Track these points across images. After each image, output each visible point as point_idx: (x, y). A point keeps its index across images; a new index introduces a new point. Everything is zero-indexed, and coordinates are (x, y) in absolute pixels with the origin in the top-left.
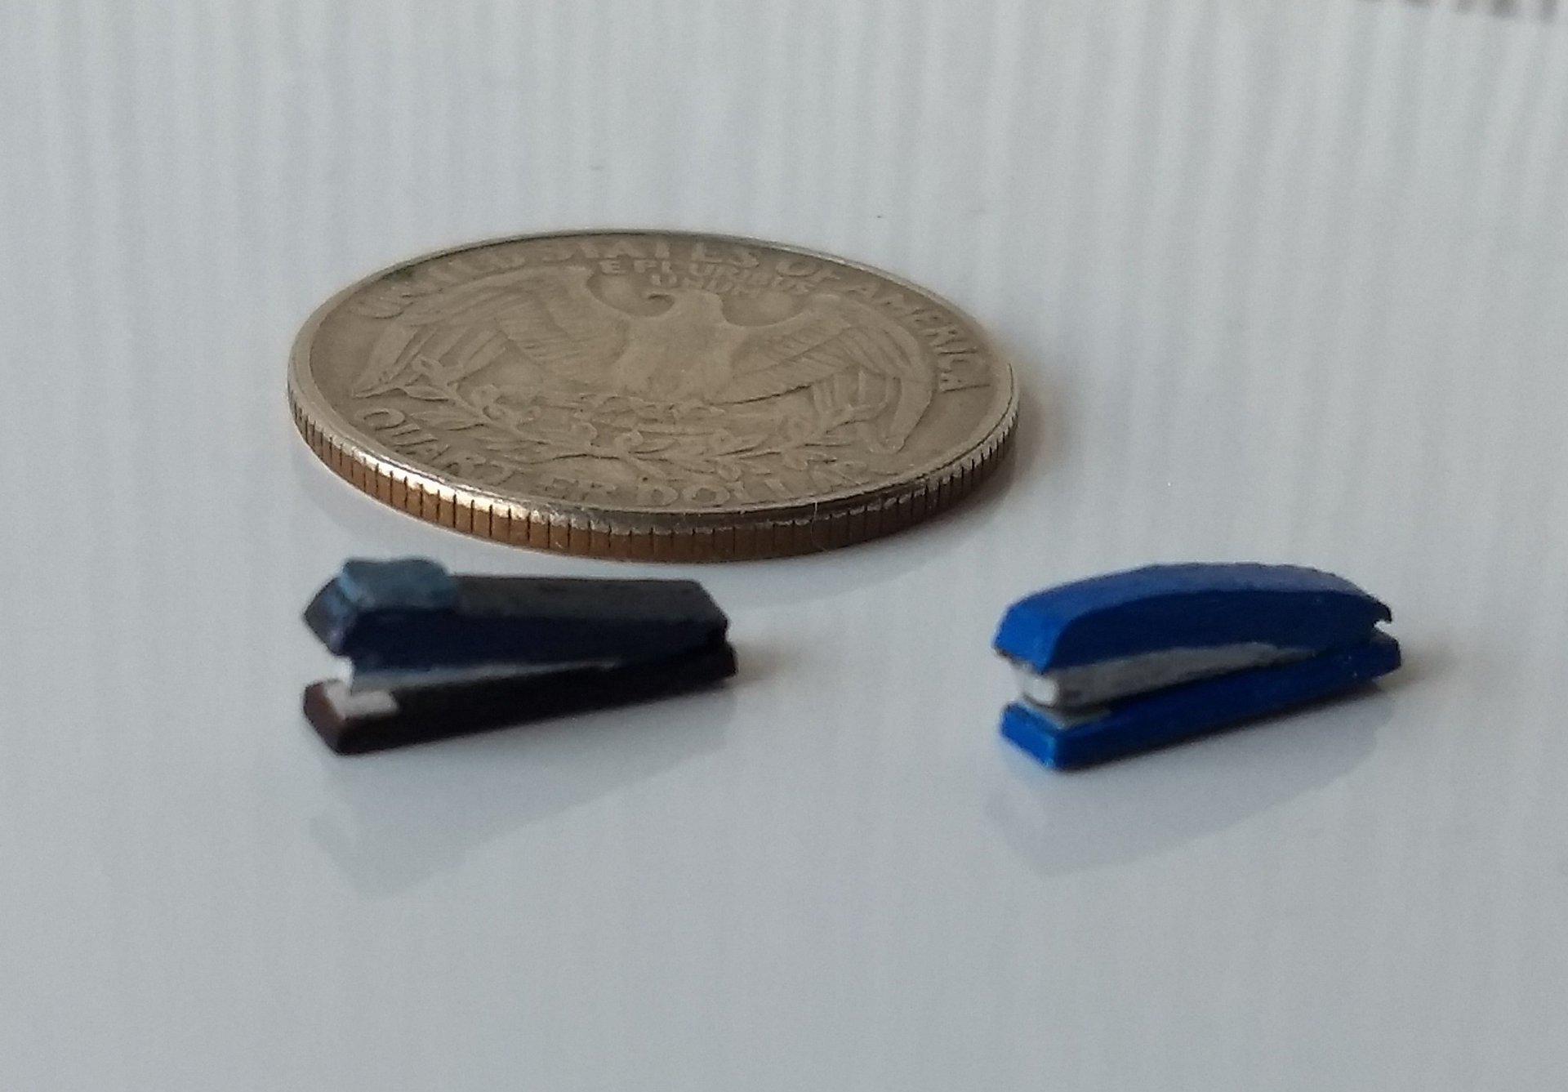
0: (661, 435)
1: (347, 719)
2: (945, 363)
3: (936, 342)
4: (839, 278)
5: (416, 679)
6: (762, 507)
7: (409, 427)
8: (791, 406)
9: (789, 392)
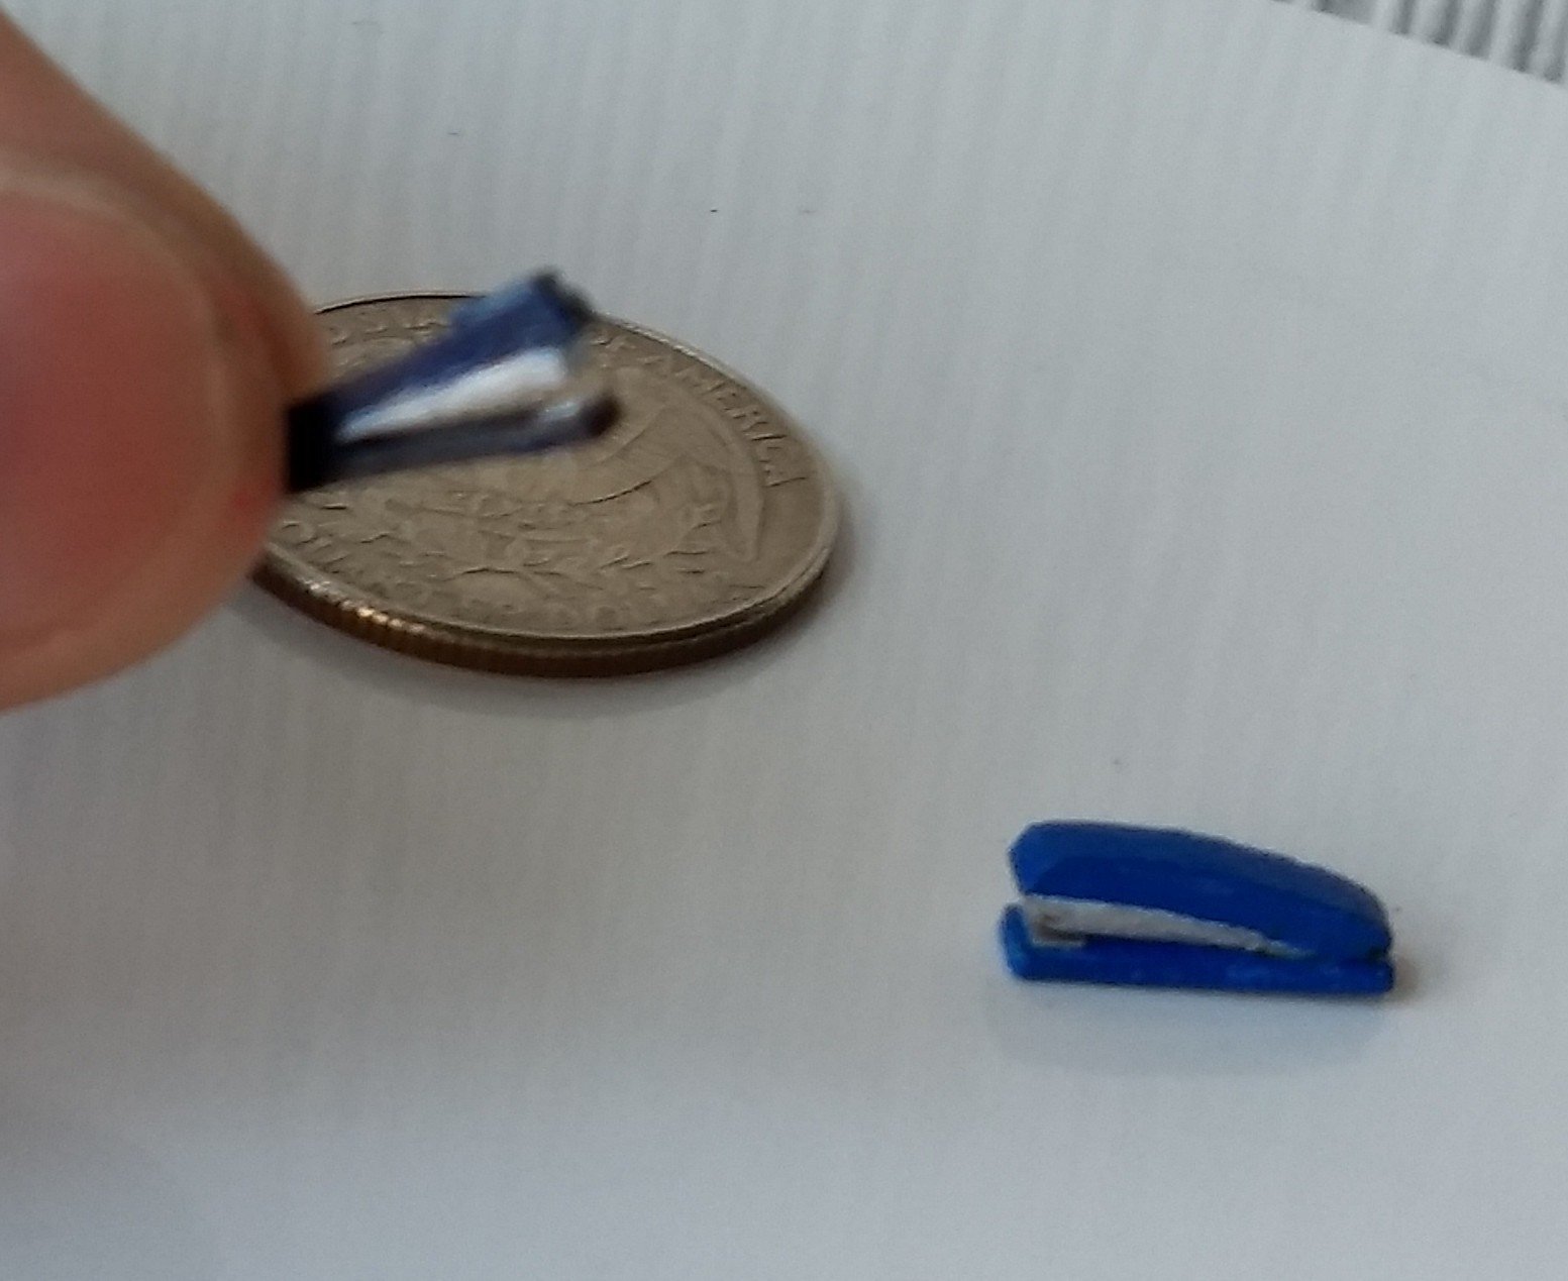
0: (544, 544)
2: (761, 450)
3: (746, 426)
4: (633, 347)
6: (656, 630)
7: (322, 542)
8: (643, 504)
9: (637, 488)
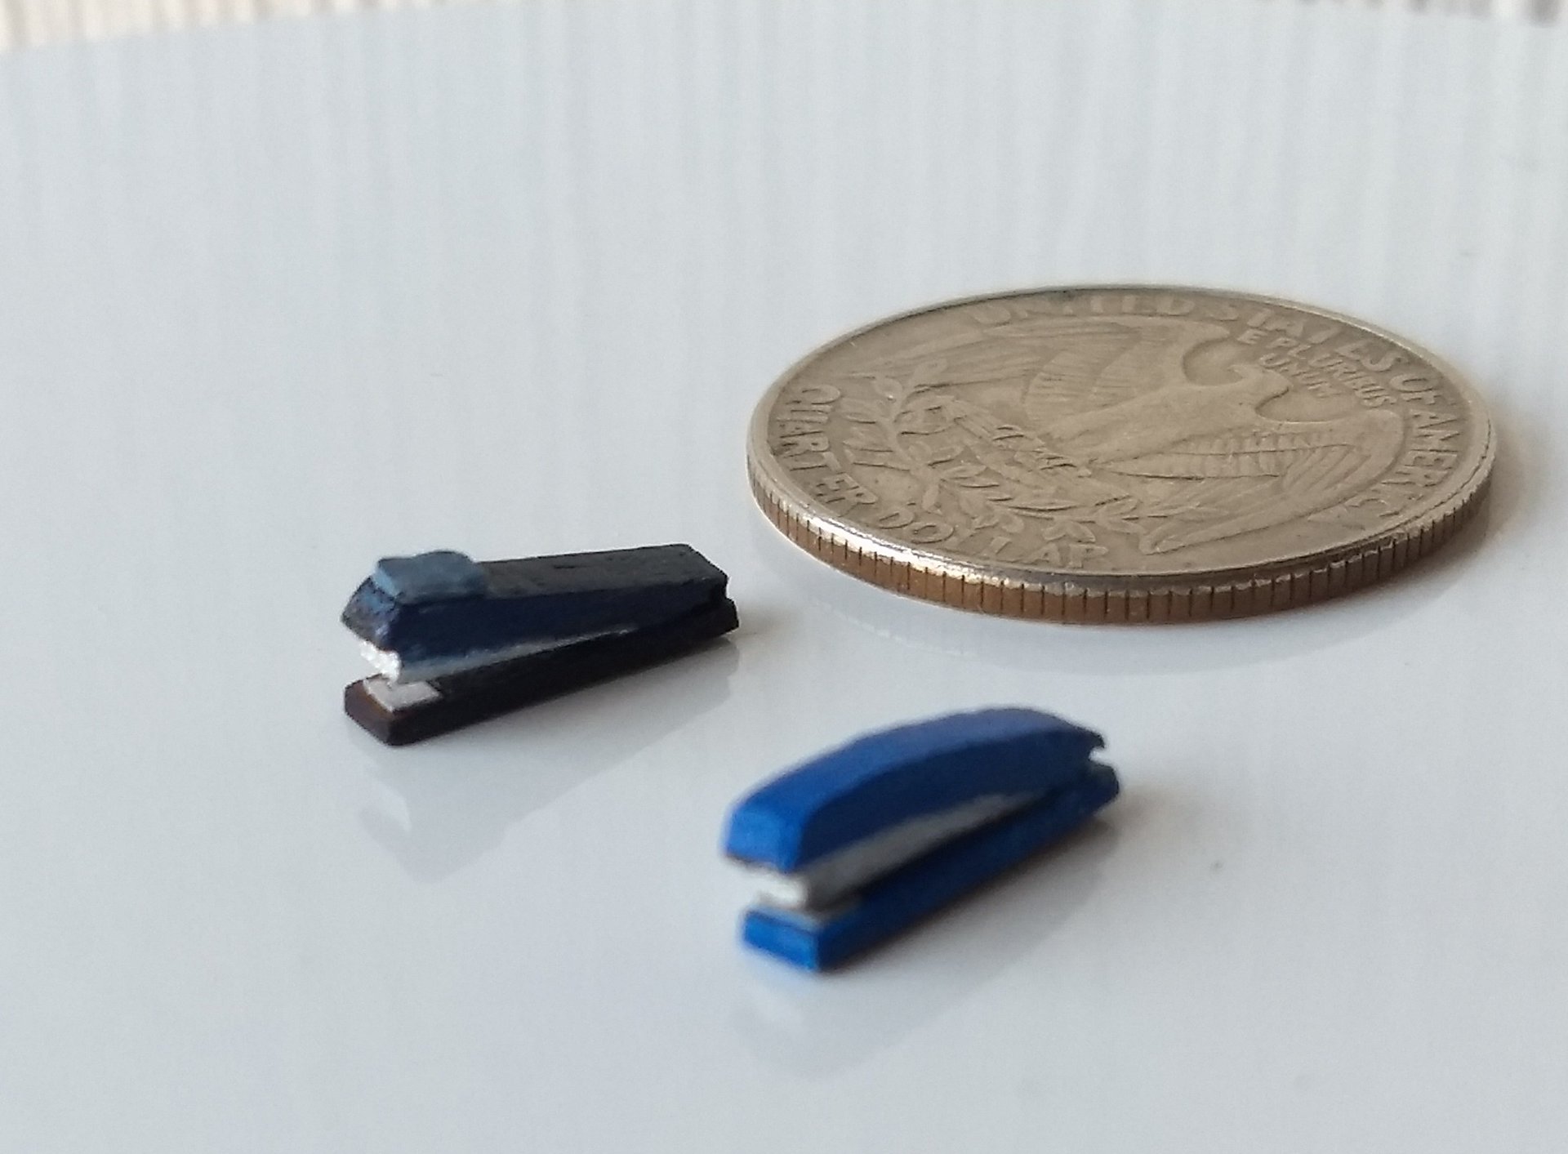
1: (395, 712)
5: (454, 665)
